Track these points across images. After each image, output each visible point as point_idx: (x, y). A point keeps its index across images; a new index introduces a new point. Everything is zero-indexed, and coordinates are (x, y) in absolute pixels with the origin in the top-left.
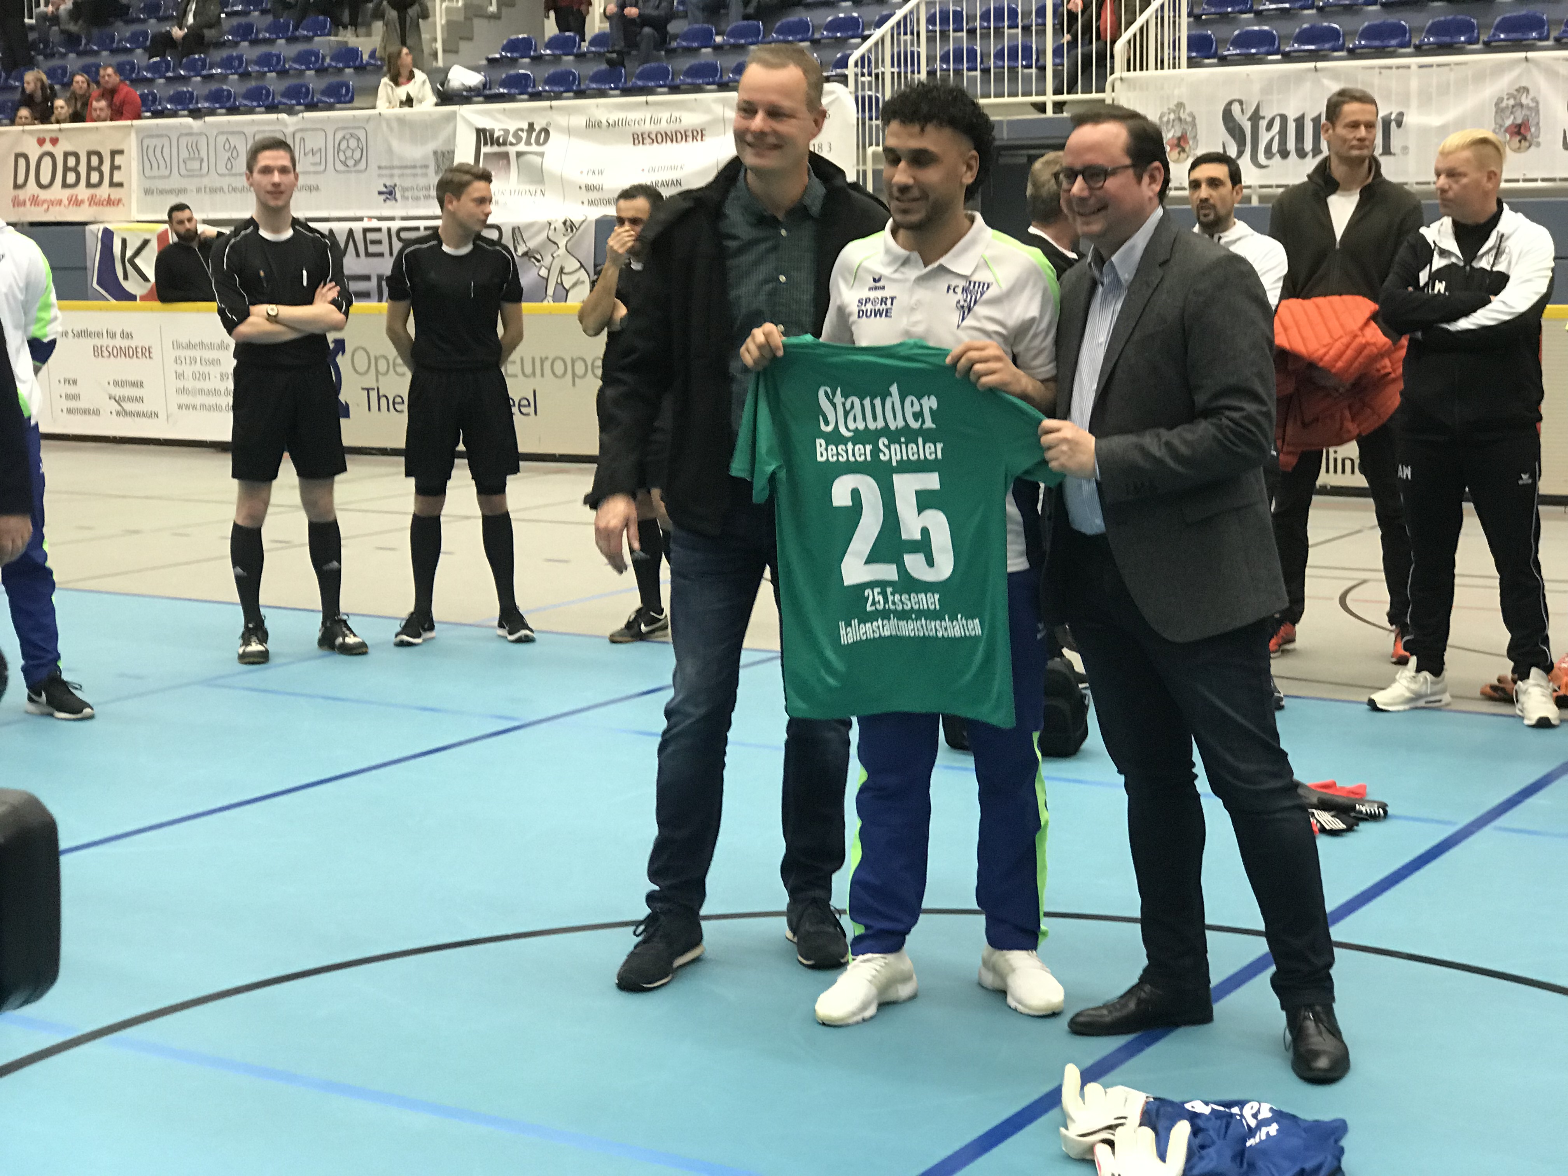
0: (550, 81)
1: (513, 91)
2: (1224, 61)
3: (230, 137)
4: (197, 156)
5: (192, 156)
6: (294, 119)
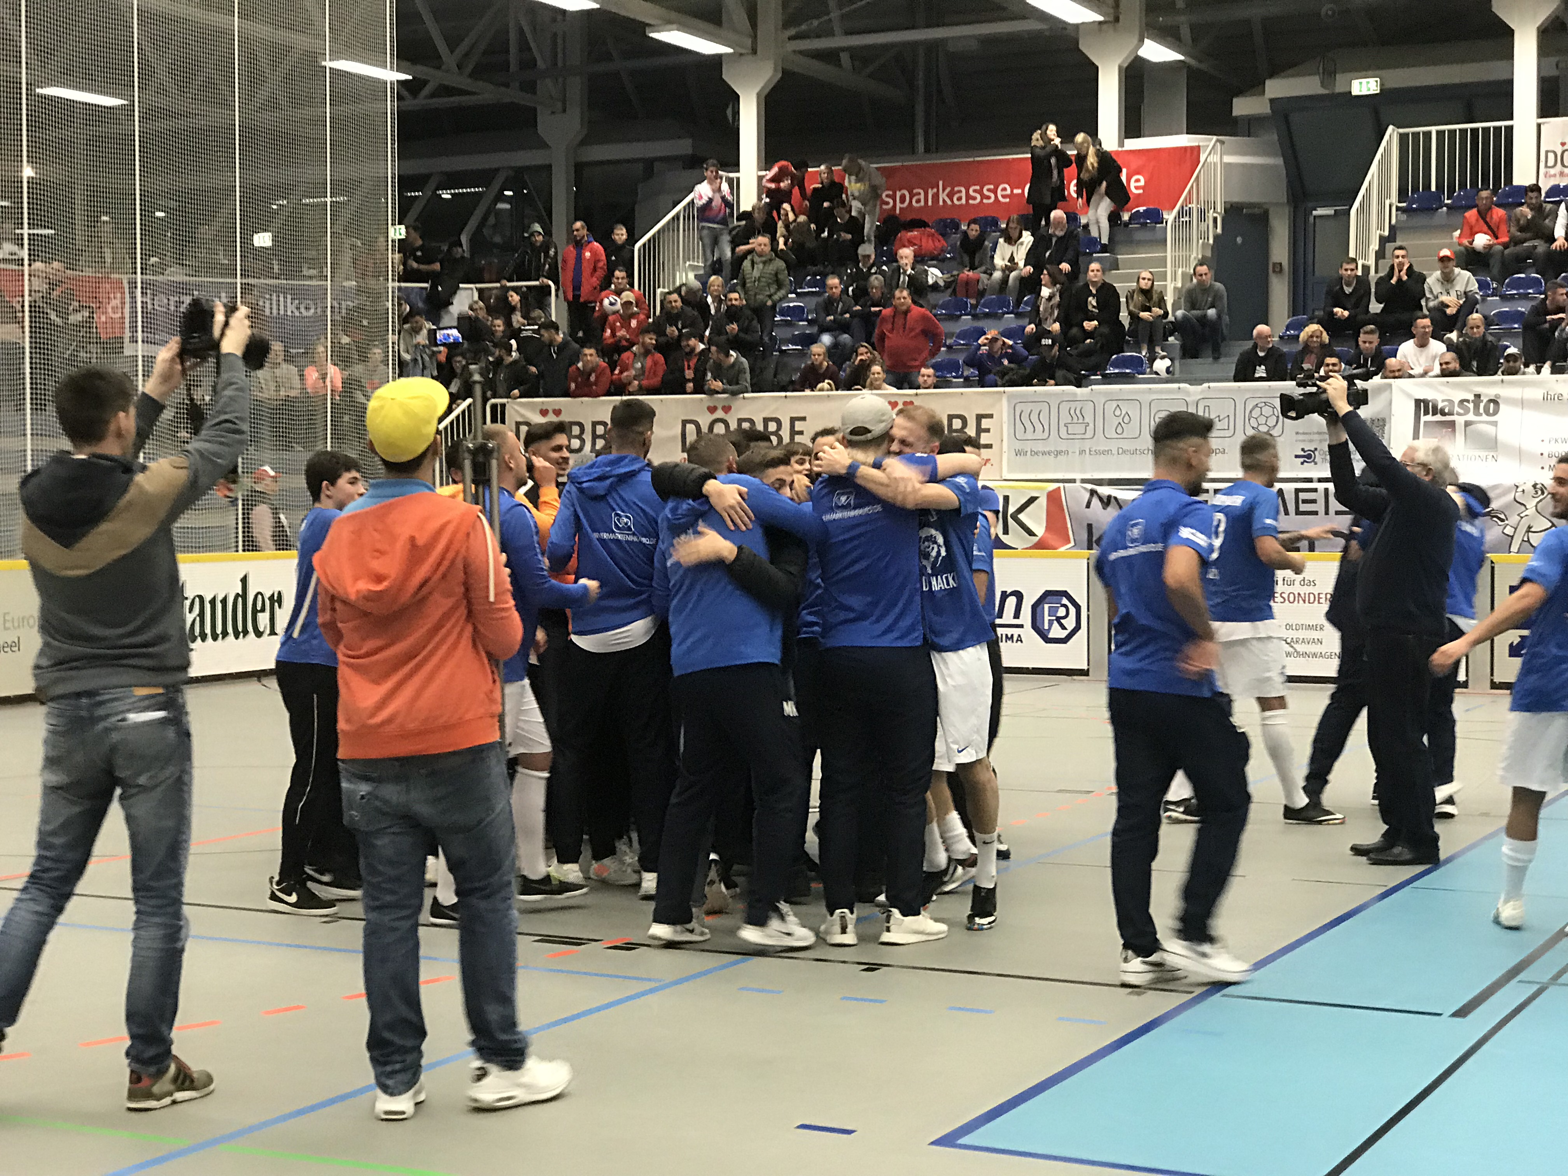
3: (1119, 403)
4: (1081, 421)
5: (1075, 420)
6: (1198, 388)
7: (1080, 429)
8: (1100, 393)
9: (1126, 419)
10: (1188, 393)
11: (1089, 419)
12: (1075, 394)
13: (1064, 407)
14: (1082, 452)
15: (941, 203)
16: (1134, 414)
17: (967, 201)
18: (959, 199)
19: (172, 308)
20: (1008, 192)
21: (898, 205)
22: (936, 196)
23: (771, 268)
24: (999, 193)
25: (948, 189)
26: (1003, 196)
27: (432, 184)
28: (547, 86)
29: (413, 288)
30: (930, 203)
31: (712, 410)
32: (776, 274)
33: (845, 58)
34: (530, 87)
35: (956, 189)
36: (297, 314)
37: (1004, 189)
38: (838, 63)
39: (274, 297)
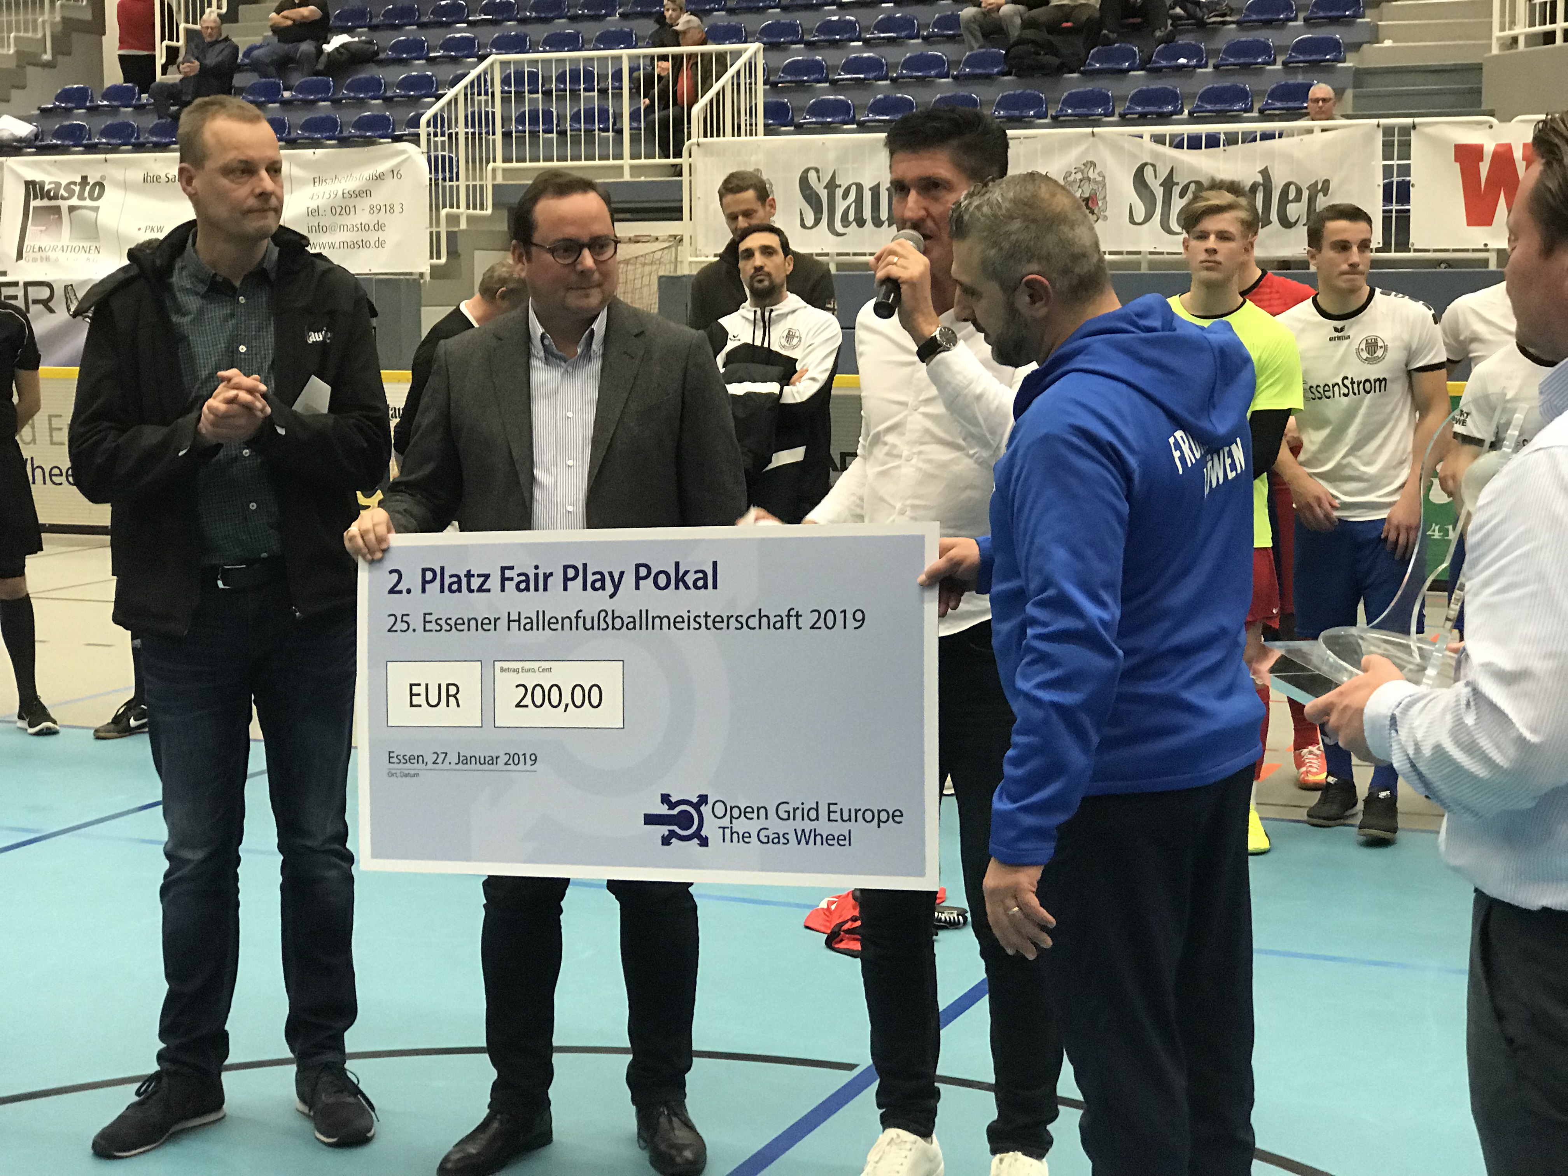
0: (107, 132)
1: (66, 143)
2: (800, 129)
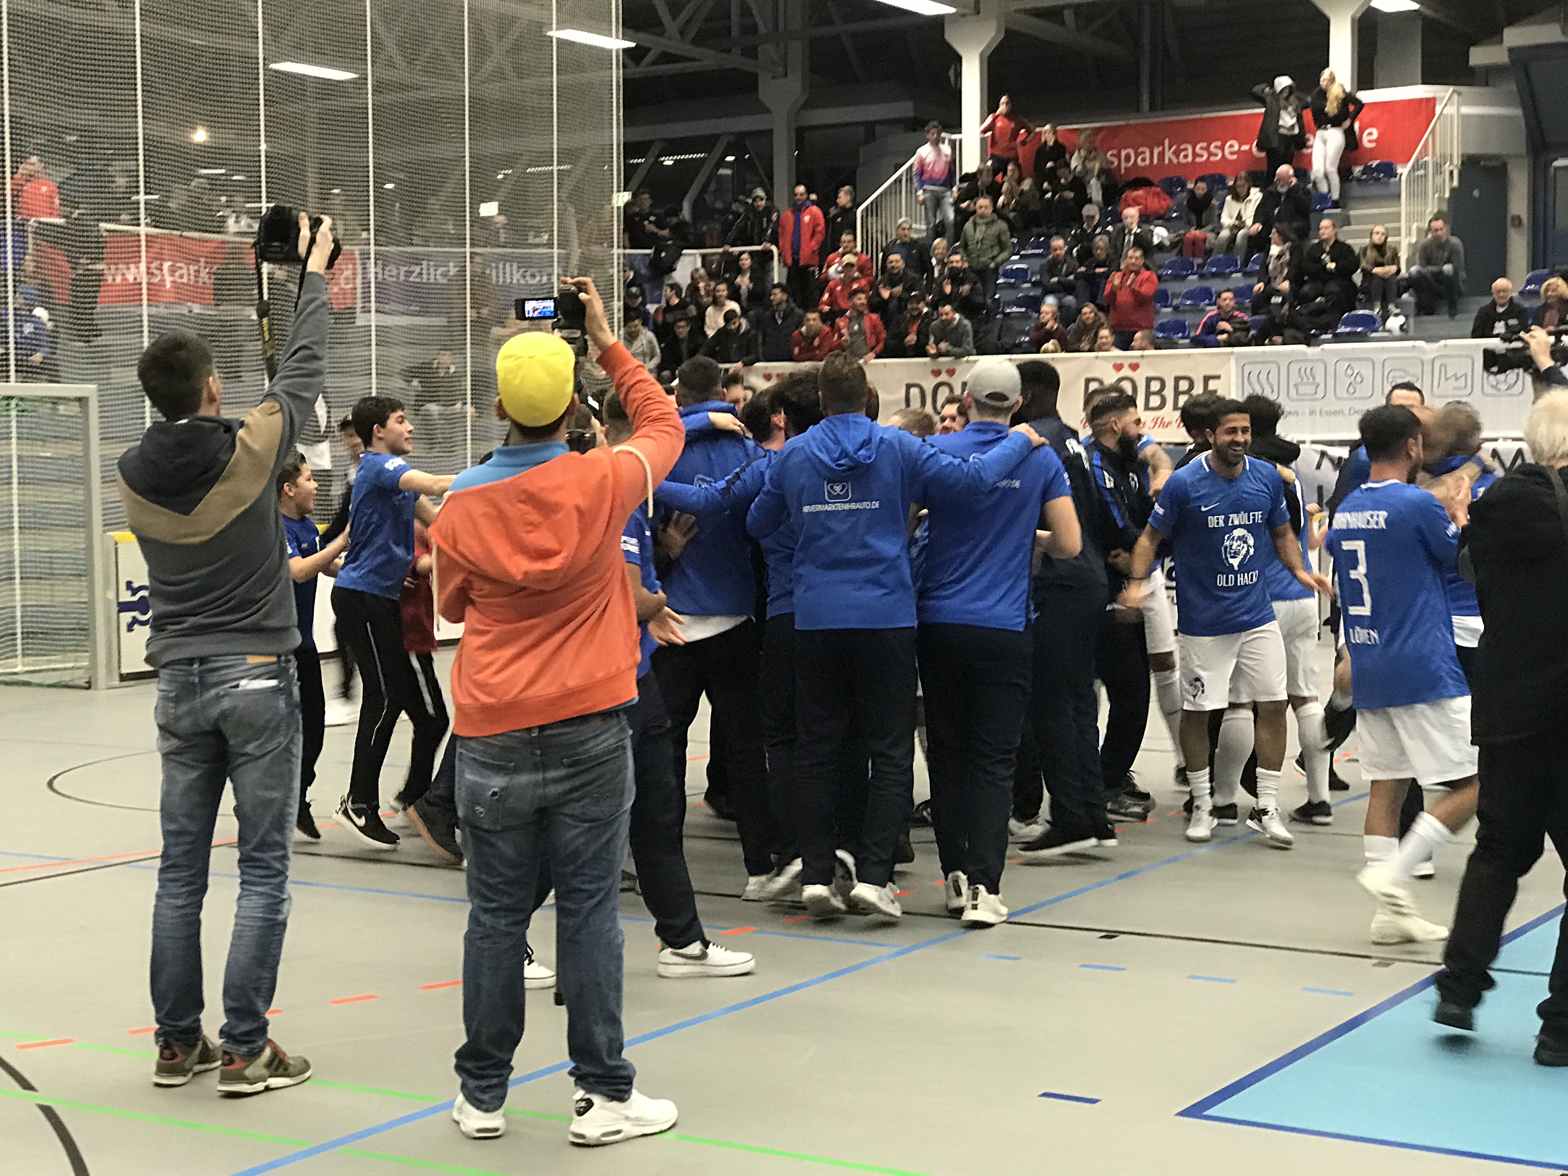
3: (1353, 364)
4: (1311, 380)
5: (1305, 380)
6: (1434, 346)
7: (1310, 389)
8: (1330, 351)
9: (1359, 379)
10: (1423, 351)
11: (1320, 379)
12: (1305, 354)
13: (1294, 368)
14: (1312, 413)
15: (1167, 161)
16: (1367, 372)
17: (1194, 159)
18: (1186, 157)
19: (402, 278)
20: (1236, 148)
21: (1123, 165)
22: (1162, 155)
23: (993, 230)
24: (1227, 150)
25: (1174, 148)
26: (1232, 153)
27: (655, 150)
28: (768, 51)
29: (636, 255)
30: (1155, 161)
31: (937, 373)
32: (999, 236)
33: (1068, 15)
34: (751, 52)
35: (1182, 147)
36: (522, 282)
37: (1231, 146)
38: (1063, 22)
39: (501, 266)
